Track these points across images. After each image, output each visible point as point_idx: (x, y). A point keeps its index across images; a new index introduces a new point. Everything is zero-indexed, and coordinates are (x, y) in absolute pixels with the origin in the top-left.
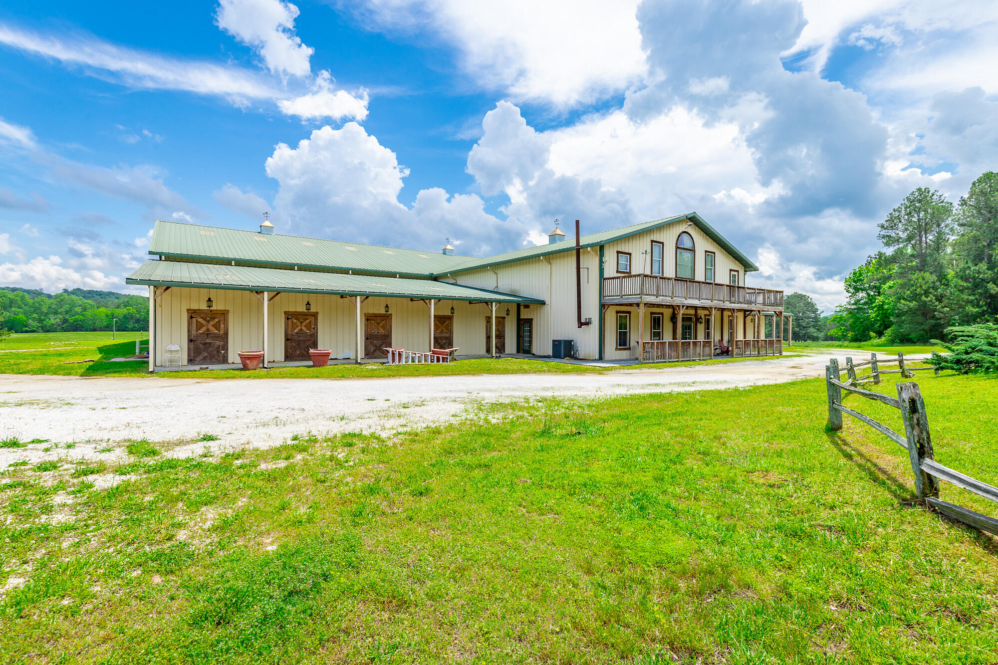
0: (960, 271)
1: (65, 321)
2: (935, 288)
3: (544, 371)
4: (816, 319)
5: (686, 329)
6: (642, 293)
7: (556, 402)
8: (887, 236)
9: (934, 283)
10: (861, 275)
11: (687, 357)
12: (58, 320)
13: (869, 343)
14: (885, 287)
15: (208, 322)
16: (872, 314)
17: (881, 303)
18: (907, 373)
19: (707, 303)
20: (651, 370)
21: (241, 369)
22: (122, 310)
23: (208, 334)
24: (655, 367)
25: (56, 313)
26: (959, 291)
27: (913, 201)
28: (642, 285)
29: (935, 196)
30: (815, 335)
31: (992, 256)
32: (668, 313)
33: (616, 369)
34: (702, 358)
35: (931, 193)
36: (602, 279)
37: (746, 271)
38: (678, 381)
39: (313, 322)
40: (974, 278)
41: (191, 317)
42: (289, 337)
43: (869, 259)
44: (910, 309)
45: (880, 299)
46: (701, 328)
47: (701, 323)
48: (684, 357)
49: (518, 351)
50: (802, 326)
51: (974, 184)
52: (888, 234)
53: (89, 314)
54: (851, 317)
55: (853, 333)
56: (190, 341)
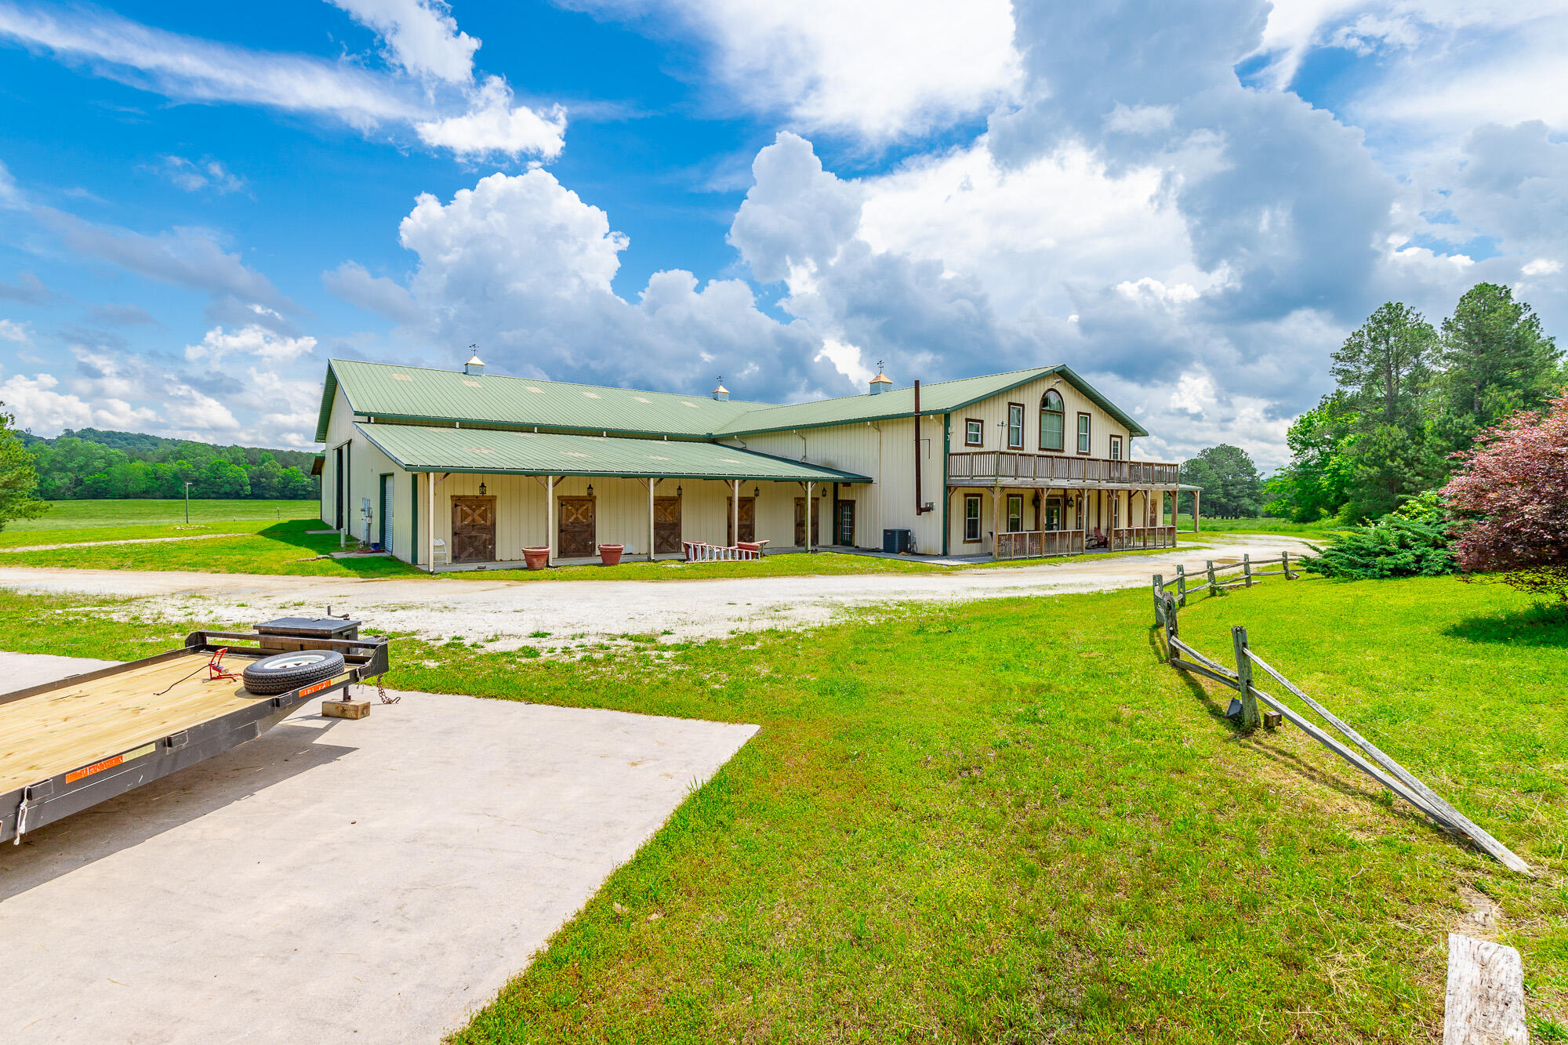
0: (1439, 424)
1: (79, 482)
2: (1405, 448)
3: (881, 571)
4: (1253, 485)
5: (1050, 514)
6: (997, 475)
7: (915, 606)
8: (1343, 370)
9: (1403, 440)
10: (1310, 423)
11: (1052, 551)
12: (66, 480)
13: (1317, 524)
14: (1343, 442)
15: (474, 510)
16: (1324, 481)
17: (1336, 467)
18: (1290, 575)
19: (1078, 483)
20: (1008, 570)
21: (524, 569)
22: (170, 466)
23: (473, 525)
24: (1012, 565)
25: (63, 469)
26: (1436, 452)
27: (1380, 321)
28: (998, 465)
29: (1410, 315)
30: (1252, 508)
31: (1482, 404)
32: (1028, 497)
33: (966, 567)
34: (1071, 553)
35: (1405, 309)
36: (947, 454)
37: (1131, 436)
38: (1038, 583)
39: (590, 509)
40: (1457, 434)
41: (456, 506)
42: (563, 528)
43: (1324, 400)
44: (1370, 478)
45: (1335, 460)
46: (1071, 512)
47: (1071, 506)
48: (1048, 552)
49: (835, 543)
50: (1231, 495)
51: (1462, 300)
52: (1345, 368)
53: (117, 470)
54: (1297, 486)
55: (1299, 508)
56: (455, 534)
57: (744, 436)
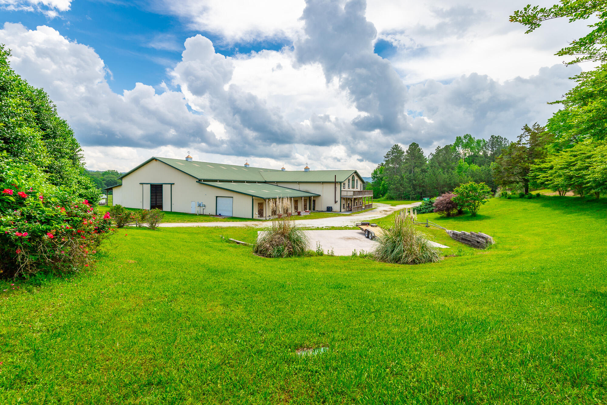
0: (406, 176)
9: (400, 179)
16: (380, 187)
36: (341, 191)
40: (410, 178)
57: (277, 182)
